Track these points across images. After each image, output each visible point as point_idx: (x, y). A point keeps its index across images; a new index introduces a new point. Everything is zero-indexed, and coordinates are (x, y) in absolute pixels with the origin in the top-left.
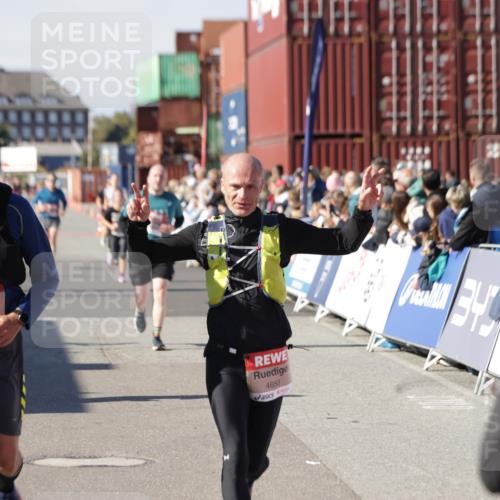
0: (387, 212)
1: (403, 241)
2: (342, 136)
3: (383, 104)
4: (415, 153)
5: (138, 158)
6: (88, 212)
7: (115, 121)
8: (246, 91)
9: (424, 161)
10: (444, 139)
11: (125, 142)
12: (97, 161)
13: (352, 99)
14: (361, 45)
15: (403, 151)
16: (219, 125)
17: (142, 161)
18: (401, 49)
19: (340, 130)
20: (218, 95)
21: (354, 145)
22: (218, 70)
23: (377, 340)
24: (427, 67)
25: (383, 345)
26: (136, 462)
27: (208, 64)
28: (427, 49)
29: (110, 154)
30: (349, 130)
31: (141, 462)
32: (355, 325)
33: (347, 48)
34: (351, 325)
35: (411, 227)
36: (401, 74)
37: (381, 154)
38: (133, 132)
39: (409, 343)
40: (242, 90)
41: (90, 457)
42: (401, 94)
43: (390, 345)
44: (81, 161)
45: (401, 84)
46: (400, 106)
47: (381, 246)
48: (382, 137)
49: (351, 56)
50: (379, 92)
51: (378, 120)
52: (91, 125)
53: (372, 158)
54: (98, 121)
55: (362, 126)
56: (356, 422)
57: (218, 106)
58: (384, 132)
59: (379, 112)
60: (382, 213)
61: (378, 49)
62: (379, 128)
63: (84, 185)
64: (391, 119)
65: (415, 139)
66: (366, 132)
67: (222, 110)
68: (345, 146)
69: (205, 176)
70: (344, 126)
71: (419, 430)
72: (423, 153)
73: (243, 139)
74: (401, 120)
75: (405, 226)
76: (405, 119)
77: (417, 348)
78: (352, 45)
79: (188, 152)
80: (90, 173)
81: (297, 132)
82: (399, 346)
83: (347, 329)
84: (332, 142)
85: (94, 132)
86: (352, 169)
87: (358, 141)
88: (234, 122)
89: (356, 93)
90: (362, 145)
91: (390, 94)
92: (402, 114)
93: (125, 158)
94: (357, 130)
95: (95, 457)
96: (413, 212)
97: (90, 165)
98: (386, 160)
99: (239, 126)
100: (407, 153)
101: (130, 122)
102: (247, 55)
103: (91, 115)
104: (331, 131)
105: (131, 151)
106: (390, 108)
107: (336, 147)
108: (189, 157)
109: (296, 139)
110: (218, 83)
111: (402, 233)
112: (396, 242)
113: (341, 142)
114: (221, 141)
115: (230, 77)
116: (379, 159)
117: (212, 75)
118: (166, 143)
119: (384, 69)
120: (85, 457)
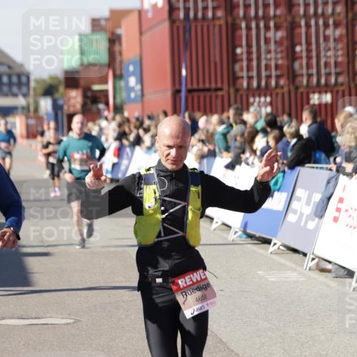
0: (241, 143)
1: (253, 163)
2: (209, 90)
3: (237, 67)
4: (260, 102)
5: (65, 108)
6: (31, 146)
7: (49, 81)
8: (141, 60)
9: (266, 107)
10: (279, 91)
11: (57, 96)
12: (36, 109)
13: (215, 64)
14: (220, 26)
15: (251, 100)
16: (122, 83)
17: (69, 109)
18: (249, 28)
19: (207, 86)
20: (121, 62)
21: (217, 96)
22: (120, 44)
23: (236, 232)
24: (267, 41)
25: (240, 236)
26: (69, 321)
27: (114, 40)
28: (267, 28)
29: (46, 105)
30: (213, 86)
31: (72, 321)
32: (220, 223)
33: (211, 28)
34: (217, 222)
35: (258, 153)
36: (249, 46)
37: (236, 102)
38: (62, 89)
39: (258, 235)
40: (138, 58)
41: (36, 318)
42: (249, 60)
43: (245, 236)
44: (26, 110)
45: (249, 53)
46: (249, 68)
47: (238, 167)
48: (237, 91)
49: (214, 34)
50: (234, 59)
51: (234, 79)
52: (32, 84)
53: (230, 106)
54: (37, 81)
55: (222, 82)
56: (222, 290)
57: (121, 70)
58: (238, 86)
59: (234, 73)
60: (238, 144)
61: (233, 28)
62: (234, 84)
63: (28, 126)
64: (242, 77)
65: (260, 91)
66: (226, 87)
67: (124, 72)
68: (211, 97)
69: (114, 119)
70: (210, 83)
71: (266, 295)
72: (266, 101)
73: (139, 93)
74: (250, 78)
75: (254, 152)
76: (252, 77)
77: (264, 238)
78: (214, 26)
79: (101, 102)
80: (32, 118)
81: (177, 87)
82: (251, 236)
83: (214, 225)
84: (202, 94)
85: (35, 89)
86: (216, 112)
87: (220, 93)
88: (132, 81)
89: (218, 59)
90: (223, 96)
91: (242, 60)
92: (250, 74)
93: (56, 107)
94: (219, 85)
95: (39, 318)
96: (260, 142)
97: (31, 112)
98: (240, 106)
99: (137, 84)
100: (254, 101)
101: (60, 82)
102: (141, 33)
103: (32, 78)
104: (201, 86)
105: (60, 102)
106: (242, 69)
107: (205, 97)
108: (101, 106)
109: (176, 93)
110: (121, 53)
111: (252, 157)
112: (248, 164)
113: (208, 94)
114: (124, 95)
115: (129, 49)
116: (235, 106)
117: (117, 48)
118: (85, 96)
119: (237, 42)
120: (32, 318)
